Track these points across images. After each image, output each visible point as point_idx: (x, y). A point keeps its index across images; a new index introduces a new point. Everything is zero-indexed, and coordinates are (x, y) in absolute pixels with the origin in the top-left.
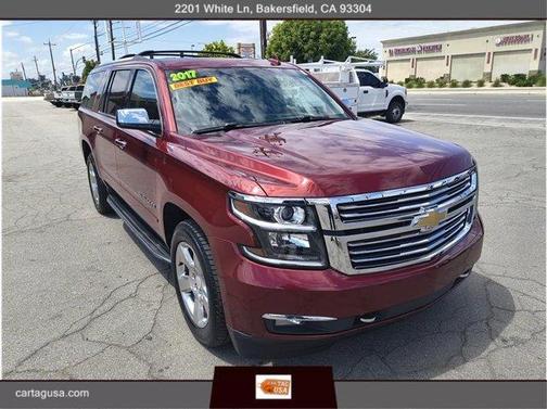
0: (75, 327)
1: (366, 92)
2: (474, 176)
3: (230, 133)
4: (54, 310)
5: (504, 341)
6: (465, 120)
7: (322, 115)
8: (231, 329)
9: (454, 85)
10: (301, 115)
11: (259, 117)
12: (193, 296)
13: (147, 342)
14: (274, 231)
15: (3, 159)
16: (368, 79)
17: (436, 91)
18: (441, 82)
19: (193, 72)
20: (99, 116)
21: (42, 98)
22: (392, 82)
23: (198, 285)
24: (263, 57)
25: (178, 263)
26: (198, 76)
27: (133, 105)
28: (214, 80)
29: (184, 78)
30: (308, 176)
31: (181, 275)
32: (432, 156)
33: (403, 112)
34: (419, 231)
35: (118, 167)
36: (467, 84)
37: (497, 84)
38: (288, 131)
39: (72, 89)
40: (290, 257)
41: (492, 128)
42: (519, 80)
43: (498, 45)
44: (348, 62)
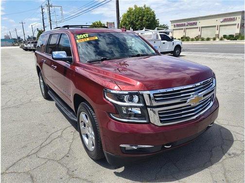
0: (33, 152)
1: (164, 43)
2: (214, 81)
3: (104, 62)
4: (23, 144)
5: (229, 155)
6: (208, 55)
7: (145, 53)
8: (105, 152)
9: (203, 40)
10: (137, 54)
11: (117, 55)
12: (87, 136)
13: (67, 158)
14: (124, 106)
15: (1, 74)
16: (165, 37)
17: (195, 43)
18: (197, 39)
19: (87, 35)
20: (44, 55)
21: (19, 47)
22: (175, 39)
23: (90, 131)
24: (118, 28)
25: (80, 121)
26: (89, 36)
27: (60, 50)
28: (96, 38)
29: (82, 37)
30: (140, 81)
31: (82, 127)
32: (194, 72)
33: (180, 52)
34: (190, 105)
35: (53, 77)
36: (208, 39)
37: (221, 39)
38: (130, 61)
39: (32, 43)
40: (132, 118)
41: (220, 59)
42: (231, 37)
43: (221, 22)
44: (156, 30)
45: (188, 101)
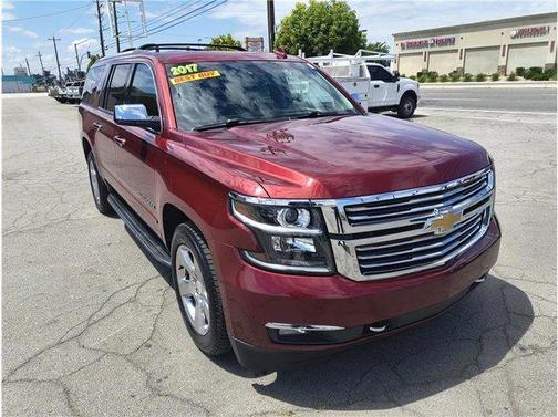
0: (71, 333)
1: (377, 86)
2: (490, 176)
3: (233, 129)
4: (50, 316)
5: (523, 349)
6: (481, 114)
7: (330, 110)
8: (232, 338)
9: (468, 79)
10: (310, 110)
11: (266, 113)
12: (194, 302)
13: (146, 350)
14: (277, 234)
15: (3, 156)
16: (380, 73)
17: (449, 86)
18: (455, 76)
19: (195, 66)
20: (100, 113)
21: (46, 94)
22: (404, 76)
23: (199, 290)
24: (271, 51)
25: (178, 267)
26: (200, 70)
27: (133, 101)
28: (217, 74)
29: (184, 72)
31: (181, 279)
32: (447, 154)
33: (415, 107)
34: (432, 234)
35: (121, 166)
36: (481, 78)
37: (512, 78)
38: (296, 127)
39: (76, 85)
40: (294, 262)
41: (507, 124)
42: (535, 74)
43: (513, 38)
44: (358, 56)
45: (428, 223)
